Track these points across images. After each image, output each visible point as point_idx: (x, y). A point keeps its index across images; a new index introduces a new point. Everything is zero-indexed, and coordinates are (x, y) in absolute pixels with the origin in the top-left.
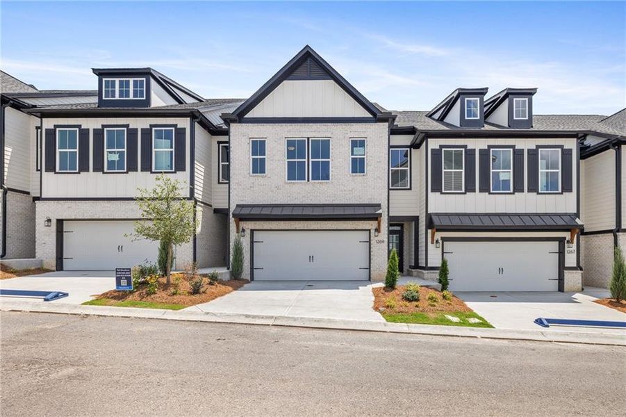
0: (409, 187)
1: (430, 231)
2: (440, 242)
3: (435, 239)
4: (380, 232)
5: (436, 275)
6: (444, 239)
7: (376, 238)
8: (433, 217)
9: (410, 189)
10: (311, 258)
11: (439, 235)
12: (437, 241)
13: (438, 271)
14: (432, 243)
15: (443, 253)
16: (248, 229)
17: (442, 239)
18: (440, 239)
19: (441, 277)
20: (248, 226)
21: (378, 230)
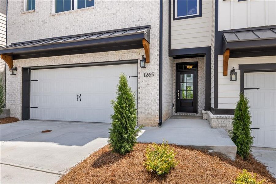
0: (198, 14)
1: (221, 58)
2: (238, 72)
3: (230, 68)
4: (149, 62)
5: (228, 122)
6: (244, 69)
7: (145, 71)
8: (226, 35)
9: (200, 15)
10: (79, 97)
11: (235, 63)
12: (233, 72)
13: (233, 116)
14: (225, 74)
15: (242, 89)
16: (20, 67)
17: (241, 67)
18: (237, 68)
19: (237, 128)
20: (20, 64)
21: (146, 60)
